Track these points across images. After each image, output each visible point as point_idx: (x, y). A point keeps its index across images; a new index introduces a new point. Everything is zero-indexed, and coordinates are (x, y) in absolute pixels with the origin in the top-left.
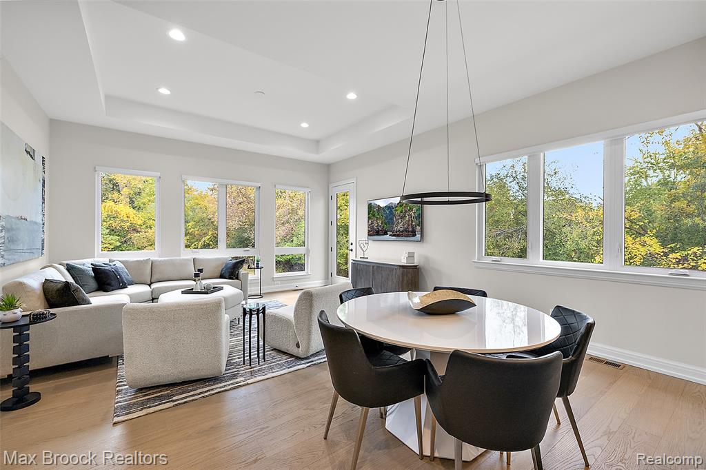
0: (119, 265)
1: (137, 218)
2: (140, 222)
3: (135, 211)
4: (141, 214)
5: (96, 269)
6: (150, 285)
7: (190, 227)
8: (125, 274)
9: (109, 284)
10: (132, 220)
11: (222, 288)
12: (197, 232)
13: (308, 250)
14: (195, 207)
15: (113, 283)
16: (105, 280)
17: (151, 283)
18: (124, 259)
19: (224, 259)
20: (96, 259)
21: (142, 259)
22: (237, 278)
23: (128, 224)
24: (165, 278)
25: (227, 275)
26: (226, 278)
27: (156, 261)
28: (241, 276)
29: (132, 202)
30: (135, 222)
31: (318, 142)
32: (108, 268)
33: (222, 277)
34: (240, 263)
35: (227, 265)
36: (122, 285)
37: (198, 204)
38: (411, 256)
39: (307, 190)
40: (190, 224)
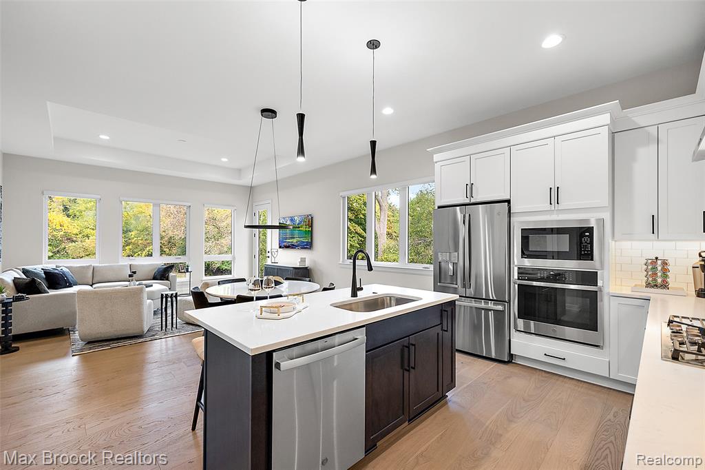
0: (65, 269)
1: (72, 227)
2: (76, 231)
3: (69, 219)
4: (76, 222)
5: (47, 273)
6: (91, 286)
7: (133, 236)
8: (71, 276)
9: (59, 284)
10: (66, 228)
11: (152, 286)
12: (140, 242)
13: (234, 258)
14: (139, 215)
15: (61, 283)
16: (55, 280)
17: (93, 284)
18: (69, 265)
19: (157, 265)
20: (45, 265)
21: (85, 265)
22: (167, 279)
23: (62, 233)
24: (106, 280)
25: (159, 277)
26: (157, 280)
27: (97, 267)
28: (170, 278)
29: (66, 209)
30: (69, 231)
31: (240, 170)
32: (57, 271)
33: (154, 278)
34: (170, 268)
35: (159, 269)
36: (69, 284)
37: (142, 213)
38: (303, 260)
39: (233, 209)
40: (133, 233)
